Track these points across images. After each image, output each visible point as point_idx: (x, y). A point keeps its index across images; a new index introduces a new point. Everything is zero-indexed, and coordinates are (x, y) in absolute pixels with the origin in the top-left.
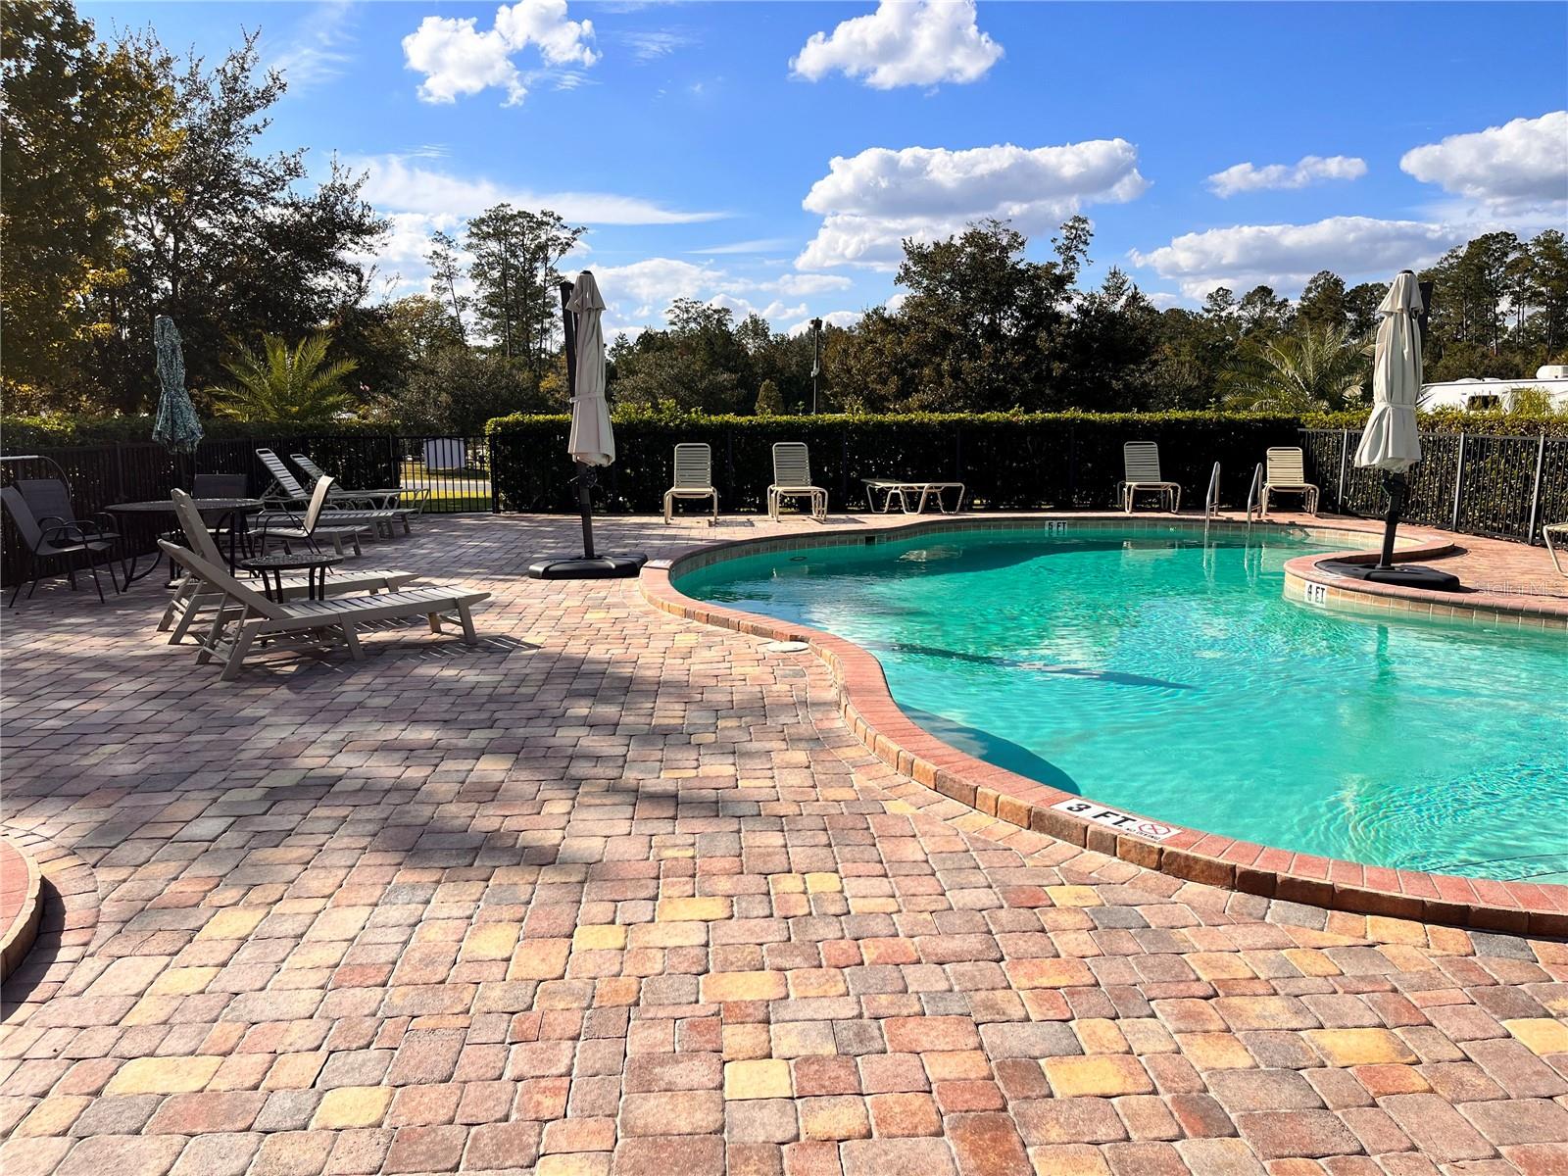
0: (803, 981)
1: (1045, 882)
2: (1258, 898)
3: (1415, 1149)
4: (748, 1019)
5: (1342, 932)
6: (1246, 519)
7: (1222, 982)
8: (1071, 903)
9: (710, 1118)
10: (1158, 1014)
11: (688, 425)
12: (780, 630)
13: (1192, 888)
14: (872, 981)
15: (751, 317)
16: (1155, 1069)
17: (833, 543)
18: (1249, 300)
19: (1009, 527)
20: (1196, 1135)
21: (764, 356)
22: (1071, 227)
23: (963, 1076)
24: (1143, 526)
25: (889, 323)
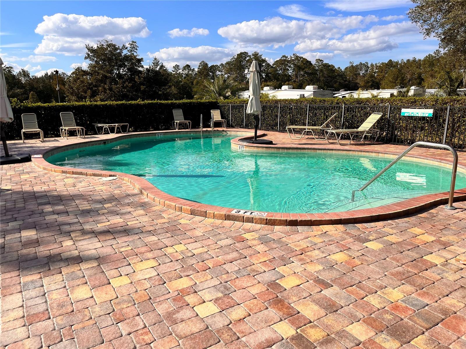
0: (198, 278)
1: (241, 234)
2: (294, 227)
3: (369, 278)
4: (190, 293)
5: (317, 231)
6: (211, 130)
7: (302, 250)
8: (252, 238)
9: (202, 325)
10: (294, 261)
11: (24, 107)
12: (104, 174)
13: (277, 228)
14: (217, 272)
15: (22, 70)
16: (304, 276)
17: (93, 145)
18: (184, 68)
19: (146, 136)
20: (325, 289)
21: (29, 84)
22: (132, 44)
23: (261, 291)
24: (184, 134)
25: (85, 73)
